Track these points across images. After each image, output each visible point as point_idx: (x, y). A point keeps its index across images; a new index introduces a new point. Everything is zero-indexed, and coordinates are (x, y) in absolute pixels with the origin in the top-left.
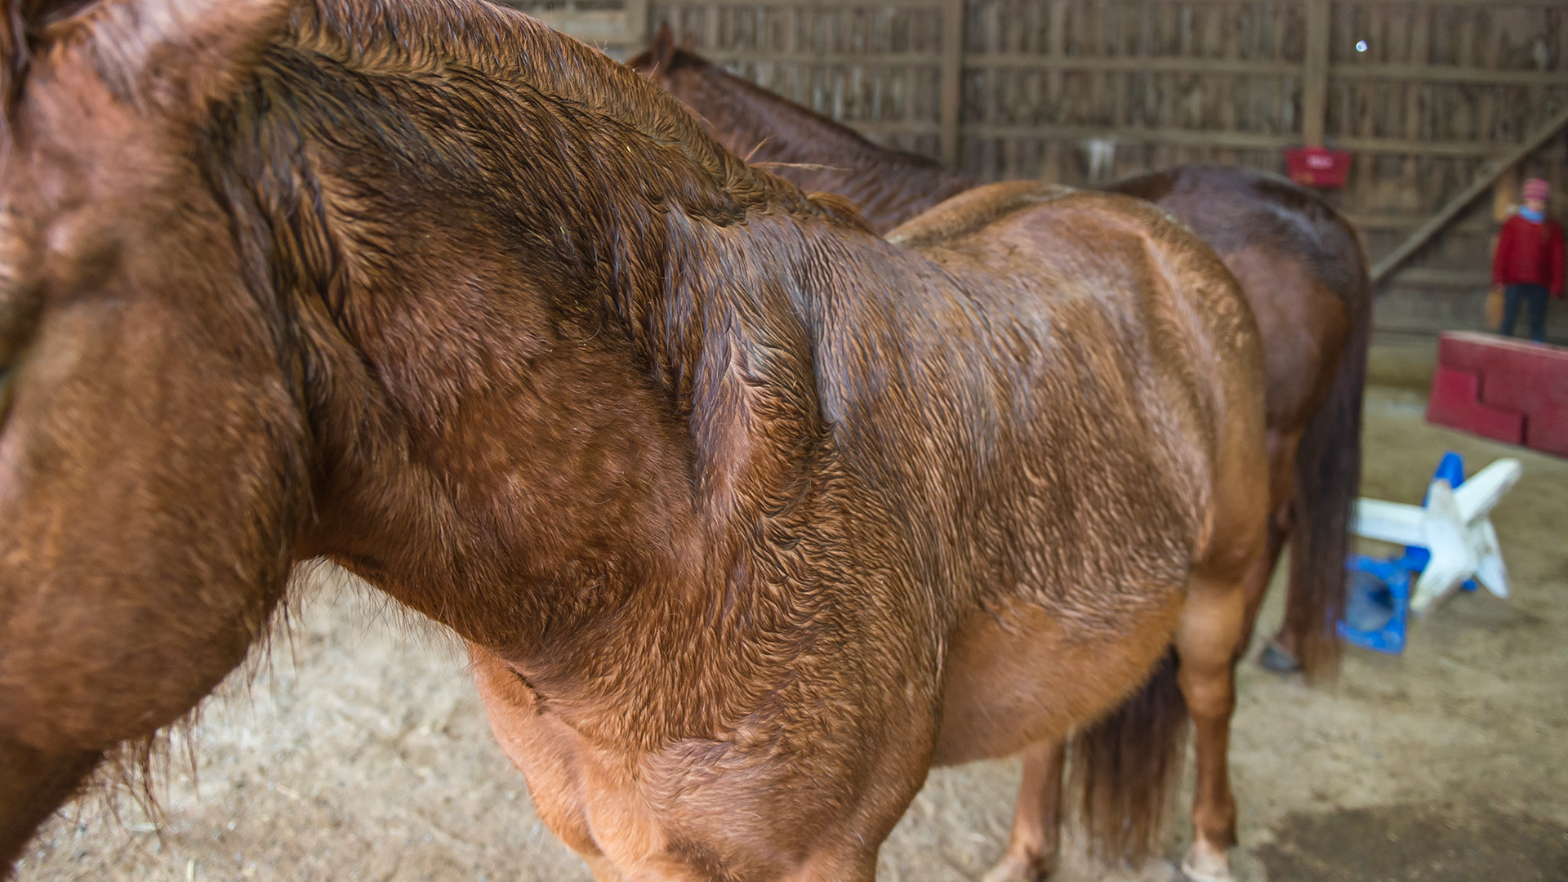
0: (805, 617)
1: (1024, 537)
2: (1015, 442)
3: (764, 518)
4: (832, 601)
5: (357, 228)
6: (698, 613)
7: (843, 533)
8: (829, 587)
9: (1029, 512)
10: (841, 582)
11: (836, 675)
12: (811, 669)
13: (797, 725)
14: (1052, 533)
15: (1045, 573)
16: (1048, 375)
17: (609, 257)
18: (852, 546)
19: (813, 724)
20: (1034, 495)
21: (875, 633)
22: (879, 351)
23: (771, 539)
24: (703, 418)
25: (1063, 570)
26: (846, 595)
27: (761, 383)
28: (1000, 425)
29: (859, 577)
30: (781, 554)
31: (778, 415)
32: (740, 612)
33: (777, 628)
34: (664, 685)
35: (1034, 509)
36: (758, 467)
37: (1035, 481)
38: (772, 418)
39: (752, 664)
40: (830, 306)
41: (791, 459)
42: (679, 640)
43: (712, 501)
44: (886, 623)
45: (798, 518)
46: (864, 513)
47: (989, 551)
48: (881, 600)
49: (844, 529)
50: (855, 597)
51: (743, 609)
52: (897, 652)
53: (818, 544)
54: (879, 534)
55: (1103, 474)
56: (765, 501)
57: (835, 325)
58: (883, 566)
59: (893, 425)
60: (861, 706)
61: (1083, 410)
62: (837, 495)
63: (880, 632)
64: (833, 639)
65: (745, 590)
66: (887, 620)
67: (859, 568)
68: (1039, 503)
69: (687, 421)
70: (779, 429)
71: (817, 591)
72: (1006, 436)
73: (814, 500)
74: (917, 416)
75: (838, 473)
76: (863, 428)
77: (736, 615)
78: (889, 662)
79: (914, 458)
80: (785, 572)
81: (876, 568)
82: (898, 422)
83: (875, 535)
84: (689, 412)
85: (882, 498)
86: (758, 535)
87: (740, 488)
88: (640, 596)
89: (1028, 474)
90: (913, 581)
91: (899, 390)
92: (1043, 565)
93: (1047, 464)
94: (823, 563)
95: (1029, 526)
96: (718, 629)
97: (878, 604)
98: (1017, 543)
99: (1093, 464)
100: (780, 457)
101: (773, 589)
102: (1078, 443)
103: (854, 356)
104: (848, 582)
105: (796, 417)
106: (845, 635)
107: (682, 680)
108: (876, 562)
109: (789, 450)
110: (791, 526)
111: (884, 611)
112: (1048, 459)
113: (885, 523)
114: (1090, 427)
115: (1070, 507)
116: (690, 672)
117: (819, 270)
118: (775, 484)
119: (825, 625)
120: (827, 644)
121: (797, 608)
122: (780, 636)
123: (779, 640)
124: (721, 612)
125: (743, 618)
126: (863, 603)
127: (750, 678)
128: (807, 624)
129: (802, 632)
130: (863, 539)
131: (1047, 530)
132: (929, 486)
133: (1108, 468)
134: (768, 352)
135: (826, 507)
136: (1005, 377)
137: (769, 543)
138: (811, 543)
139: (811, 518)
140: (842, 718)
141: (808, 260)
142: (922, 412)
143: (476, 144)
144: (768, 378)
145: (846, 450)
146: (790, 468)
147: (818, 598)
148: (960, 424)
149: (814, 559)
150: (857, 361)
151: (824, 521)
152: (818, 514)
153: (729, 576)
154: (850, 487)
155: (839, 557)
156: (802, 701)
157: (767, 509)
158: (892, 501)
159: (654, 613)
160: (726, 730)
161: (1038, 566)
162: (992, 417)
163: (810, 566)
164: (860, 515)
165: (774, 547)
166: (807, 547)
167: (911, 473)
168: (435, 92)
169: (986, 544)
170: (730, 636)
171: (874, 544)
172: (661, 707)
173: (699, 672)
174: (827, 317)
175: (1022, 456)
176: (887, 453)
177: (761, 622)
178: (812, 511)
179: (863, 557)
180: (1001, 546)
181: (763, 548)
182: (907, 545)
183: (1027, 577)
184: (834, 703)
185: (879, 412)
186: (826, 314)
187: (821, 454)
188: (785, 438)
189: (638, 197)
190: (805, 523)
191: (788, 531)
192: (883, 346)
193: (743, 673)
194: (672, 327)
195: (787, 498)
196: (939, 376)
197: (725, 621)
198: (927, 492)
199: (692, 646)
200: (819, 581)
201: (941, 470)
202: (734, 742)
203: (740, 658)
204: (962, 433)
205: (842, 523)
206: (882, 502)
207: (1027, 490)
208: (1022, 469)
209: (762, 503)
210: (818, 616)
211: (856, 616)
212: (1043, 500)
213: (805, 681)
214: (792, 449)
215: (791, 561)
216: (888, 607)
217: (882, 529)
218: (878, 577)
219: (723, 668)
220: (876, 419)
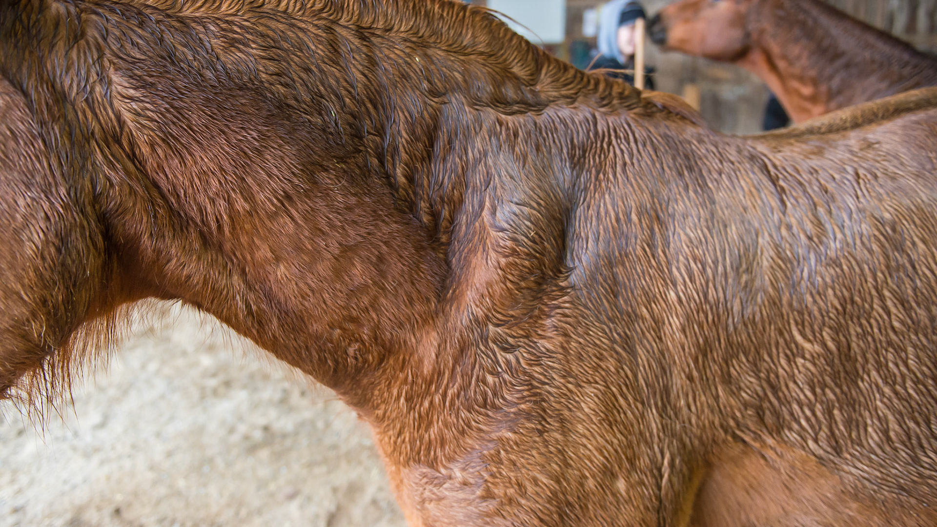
0: (510, 404)
1: (789, 392)
2: (785, 310)
3: (491, 327)
4: (539, 399)
5: (135, 107)
6: (431, 383)
7: (560, 350)
8: (538, 388)
9: (796, 371)
10: (551, 386)
11: (534, 453)
12: (511, 443)
13: (497, 480)
14: (824, 394)
15: (817, 428)
16: (845, 257)
17: (380, 132)
18: (568, 362)
19: (510, 483)
20: (804, 358)
21: (581, 431)
22: (634, 217)
23: (494, 342)
24: (459, 249)
25: (839, 429)
26: (553, 396)
27: (503, 230)
28: (765, 292)
29: (570, 386)
30: (501, 354)
31: (512, 255)
32: (461, 389)
33: (488, 407)
34: (409, 425)
35: (801, 369)
36: (490, 290)
37: (807, 346)
38: (506, 256)
39: (465, 427)
40: (597, 178)
41: (519, 289)
42: (418, 397)
43: (453, 308)
44: (594, 426)
45: (521, 332)
46: (585, 339)
47: (744, 395)
48: (590, 408)
49: (563, 347)
50: (563, 400)
51: (465, 388)
52: (605, 451)
53: (535, 354)
54: (598, 358)
55: (903, 355)
56: (493, 314)
57: (597, 194)
58: (597, 383)
59: (636, 277)
60: (558, 482)
61: (886, 293)
62: (560, 321)
63: (586, 431)
64: (533, 426)
65: (467, 374)
66: (595, 424)
67: (571, 380)
68: (809, 365)
69: (446, 250)
70: (509, 265)
71: (526, 387)
72: (775, 303)
73: (540, 322)
74: (662, 271)
75: (567, 305)
76: (601, 274)
77: (458, 390)
78: (595, 457)
79: (653, 305)
80: (502, 369)
81: (589, 382)
82: (641, 274)
83: (593, 357)
84: (449, 243)
85: (607, 331)
86: (485, 339)
87: (475, 302)
88: (391, 361)
89: (799, 338)
90: (631, 401)
91: (647, 249)
92: (813, 420)
93: (824, 334)
94: (537, 369)
95: (795, 382)
96: (444, 395)
97: (587, 410)
98: (781, 394)
99: (890, 343)
100: (509, 285)
101: (490, 379)
102: (873, 321)
103: (608, 219)
104: (558, 388)
105: (528, 258)
106: (547, 426)
107: (419, 426)
108: (590, 378)
109: (518, 281)
110: (513, 337)
111: (592, 417)
112: (827, 329)
113: (605, 350)
114: (893, 310)
115: (853, 377)
116: (424, 421)
117: (598, 151)
118: (503, 304)
119: (528, 414)
120: (527, 428)
121: (506, 396)
122: (490, 413)
123: (488, 416)
124: (447, 385)
125: (462, 393)
126: (570, 406)
127: (464, 436)
128: (512, 410)
129: (507, 414)
130: (580, 358)
131: (818, 390)
132: (667, 329)
133: (910, 349)
134: (515, 208)
135: (549, 328)
136: (788, 253)
137: (491, 344)
138: (529, 353)
139: (533, 334)
140: (537, 485)
141: (592, 143)
142: (670, 271)
143: (263, 58)
144: (509, 227)
145: (581, 289)
146: (517, 295)
147: (525, 393)
148: (711, 285)
149: (530, 365)
150: (609, 223)
151: (545, 339)
152: (540, 332)
153: (456, 362)
154: (575, 317)
155: (552, 368)
156: (502, 464)
157: (495, 321)
158: (618, 334)
159: (401, 376)
160: (445, 467)
161: (808, 419)
162: (757, 283)
163: (524, 368)
164: (581, 340)
165: (496, 349)
166: (525, 355)
167: (647, 316)
168: (236, 25)
169: (740, 388)
170: (452, 404)
171: (590, 364)
172: (407, 439)
173: (430, 424)
174: (592, 187)
175: (792, 321)
176: (623, 297)
177: (476, 400)
178: (536, 329)
179: (577, 372)
180: (761, 393)
181: (486, 348)
182: (629, 373)
183: (795, 426)
184: (530, 473)
185: (623, 264)
186: (592, 185)
187: (554, 288)
188: (516, 273)
189: (418, 92)
190: (527, 337)
191: (510, 340)
192: (639, 215)
193: (458, 431)
194: (436, 183)
195: (512, 316)
196: (695, 242)
197: (450, 392)
198: (665, 334)
199: (426, 404)
200: (530, 381)
201: (681, 318)
202: (450, 478)
203: (458, 421)
204: (711, 292)
205: (561, 343)
206: (606, 333)
207: (794, 353)
208: (790, 332)
209: (490, 315)
210: (523, 406)
211: (562, 414)
212: (815, 364)
213: (506, 451)
214: (521, 281)
215: (508, 363)
216: (597, 414)
217: (601, 354)
218: (589, 390)
219: (446, 425)
220: (619, 270)
